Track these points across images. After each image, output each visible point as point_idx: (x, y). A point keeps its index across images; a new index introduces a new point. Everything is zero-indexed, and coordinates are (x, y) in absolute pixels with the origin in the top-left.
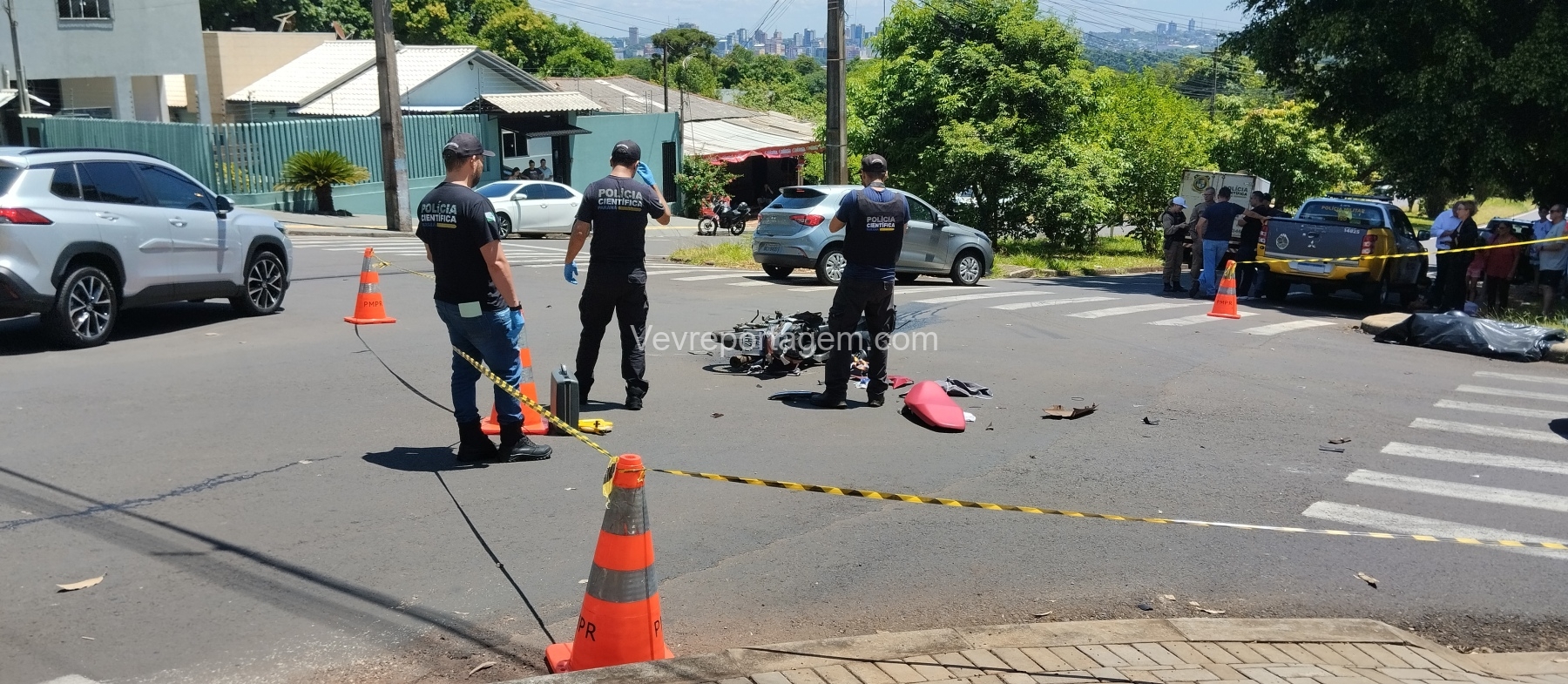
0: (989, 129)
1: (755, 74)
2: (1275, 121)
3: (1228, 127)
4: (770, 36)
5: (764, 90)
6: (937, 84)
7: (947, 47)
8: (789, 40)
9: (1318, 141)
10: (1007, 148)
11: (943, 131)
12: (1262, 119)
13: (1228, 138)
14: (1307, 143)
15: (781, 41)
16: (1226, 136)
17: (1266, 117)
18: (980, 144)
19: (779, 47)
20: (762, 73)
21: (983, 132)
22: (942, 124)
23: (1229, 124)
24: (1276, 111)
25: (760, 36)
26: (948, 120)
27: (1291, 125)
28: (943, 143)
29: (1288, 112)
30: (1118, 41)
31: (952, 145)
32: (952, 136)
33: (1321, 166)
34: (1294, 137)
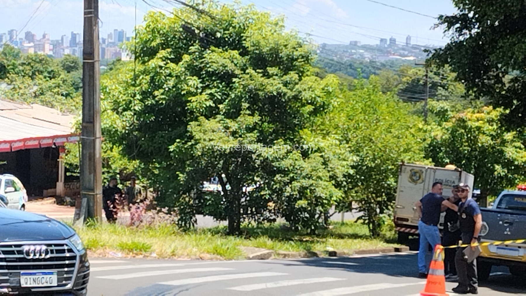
0: (233, 126)
1: (23, 71)
2: (477, 124)
3: (439, 128)
4: (38, 37)
5: (29, 85)
6: (187, 85)
7: (195, 52)
8: (57, 41)
9: (512, 141)
10: (250, 143)
11: (192, 127)
12: (466, 121)
13: (439, 138)
14: (504, 142)
15: (50, 42)
16: (437, 135)
17: (469, 120)
18: (226, 138)
19: (48, 47)
20: (30, 70)
21: (227, 128)
22: (191, 120)
23: (440, 125)
24: (478, 115)
25: (29, 37)
26: (197, 117)
27: (490, 127)
28: (191, 137)
29: (488, 116)
30: (347, 52)
31: (200, 139)
32: (200, 131)
33: (516, 163)
34: (493, 137)
